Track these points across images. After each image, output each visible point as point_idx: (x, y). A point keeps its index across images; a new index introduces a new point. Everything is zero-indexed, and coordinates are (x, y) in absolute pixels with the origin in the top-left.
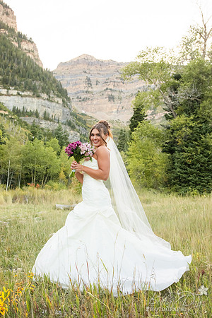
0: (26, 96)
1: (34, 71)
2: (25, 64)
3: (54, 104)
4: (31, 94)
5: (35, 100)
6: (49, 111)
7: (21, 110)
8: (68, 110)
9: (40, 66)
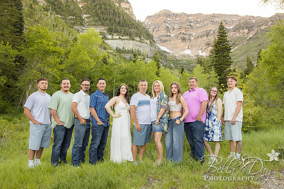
0: (125, 39)
1: (130, 22)
2: (123, 17)
3: (144, 44)
4: (128, 38)
5: (131, 42)
6: (141, 49)
7: (122, 49)
8: (154, 48)
9: (134, 18)
